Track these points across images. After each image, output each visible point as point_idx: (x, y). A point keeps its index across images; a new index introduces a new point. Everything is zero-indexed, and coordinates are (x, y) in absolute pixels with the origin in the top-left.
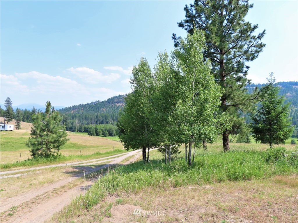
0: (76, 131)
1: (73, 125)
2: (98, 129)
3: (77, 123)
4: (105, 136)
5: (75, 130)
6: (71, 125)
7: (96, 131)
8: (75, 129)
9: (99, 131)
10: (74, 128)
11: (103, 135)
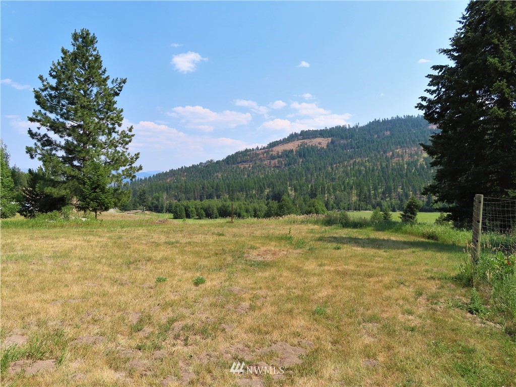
0: (164, 211)
1: (159, 201)
2: (190, 208)
3: (165, 200)
4: (200, 218)
5: (162, 210)
6: (156, 203)
7: (186, 211)
8: (162, 207)
9: (192, 211)
10: (160, 206)
11: (197, 217)
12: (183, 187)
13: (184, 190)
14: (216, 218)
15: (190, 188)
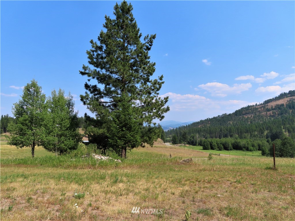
0: (197, 144)
1: (194, 139)
2: (213, 143)
3: (198, 138)
4: (220, 150)
5: (196, 144)
6: (192, 139)
7: (211, 145)
8: (196, 142)
9: (214, 145)
10: (194, 141)
11: (218, 149)
12: (208, 130)
13: (209, 132)
14: (231, 150)
15: (213, 131)
